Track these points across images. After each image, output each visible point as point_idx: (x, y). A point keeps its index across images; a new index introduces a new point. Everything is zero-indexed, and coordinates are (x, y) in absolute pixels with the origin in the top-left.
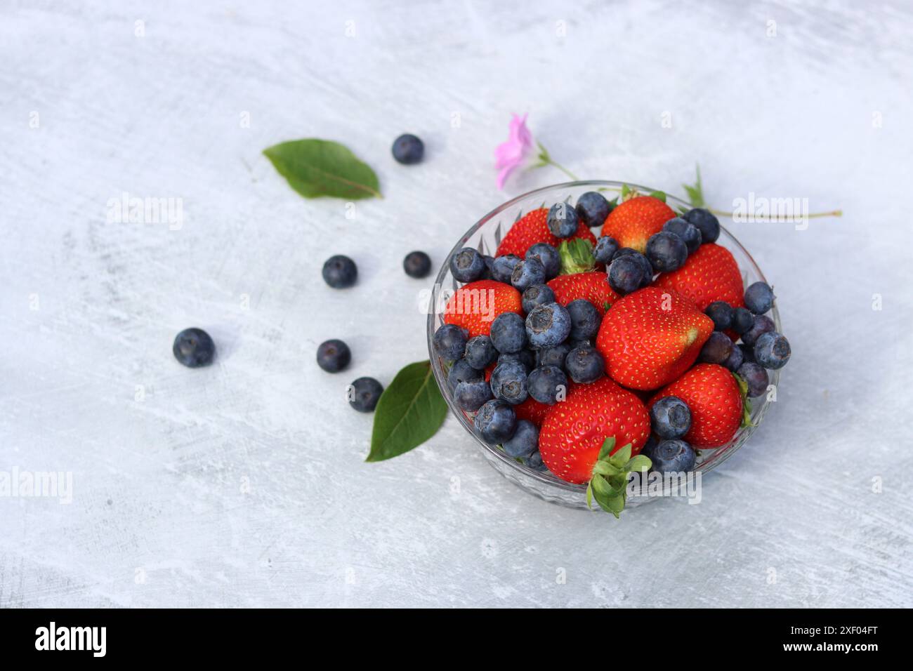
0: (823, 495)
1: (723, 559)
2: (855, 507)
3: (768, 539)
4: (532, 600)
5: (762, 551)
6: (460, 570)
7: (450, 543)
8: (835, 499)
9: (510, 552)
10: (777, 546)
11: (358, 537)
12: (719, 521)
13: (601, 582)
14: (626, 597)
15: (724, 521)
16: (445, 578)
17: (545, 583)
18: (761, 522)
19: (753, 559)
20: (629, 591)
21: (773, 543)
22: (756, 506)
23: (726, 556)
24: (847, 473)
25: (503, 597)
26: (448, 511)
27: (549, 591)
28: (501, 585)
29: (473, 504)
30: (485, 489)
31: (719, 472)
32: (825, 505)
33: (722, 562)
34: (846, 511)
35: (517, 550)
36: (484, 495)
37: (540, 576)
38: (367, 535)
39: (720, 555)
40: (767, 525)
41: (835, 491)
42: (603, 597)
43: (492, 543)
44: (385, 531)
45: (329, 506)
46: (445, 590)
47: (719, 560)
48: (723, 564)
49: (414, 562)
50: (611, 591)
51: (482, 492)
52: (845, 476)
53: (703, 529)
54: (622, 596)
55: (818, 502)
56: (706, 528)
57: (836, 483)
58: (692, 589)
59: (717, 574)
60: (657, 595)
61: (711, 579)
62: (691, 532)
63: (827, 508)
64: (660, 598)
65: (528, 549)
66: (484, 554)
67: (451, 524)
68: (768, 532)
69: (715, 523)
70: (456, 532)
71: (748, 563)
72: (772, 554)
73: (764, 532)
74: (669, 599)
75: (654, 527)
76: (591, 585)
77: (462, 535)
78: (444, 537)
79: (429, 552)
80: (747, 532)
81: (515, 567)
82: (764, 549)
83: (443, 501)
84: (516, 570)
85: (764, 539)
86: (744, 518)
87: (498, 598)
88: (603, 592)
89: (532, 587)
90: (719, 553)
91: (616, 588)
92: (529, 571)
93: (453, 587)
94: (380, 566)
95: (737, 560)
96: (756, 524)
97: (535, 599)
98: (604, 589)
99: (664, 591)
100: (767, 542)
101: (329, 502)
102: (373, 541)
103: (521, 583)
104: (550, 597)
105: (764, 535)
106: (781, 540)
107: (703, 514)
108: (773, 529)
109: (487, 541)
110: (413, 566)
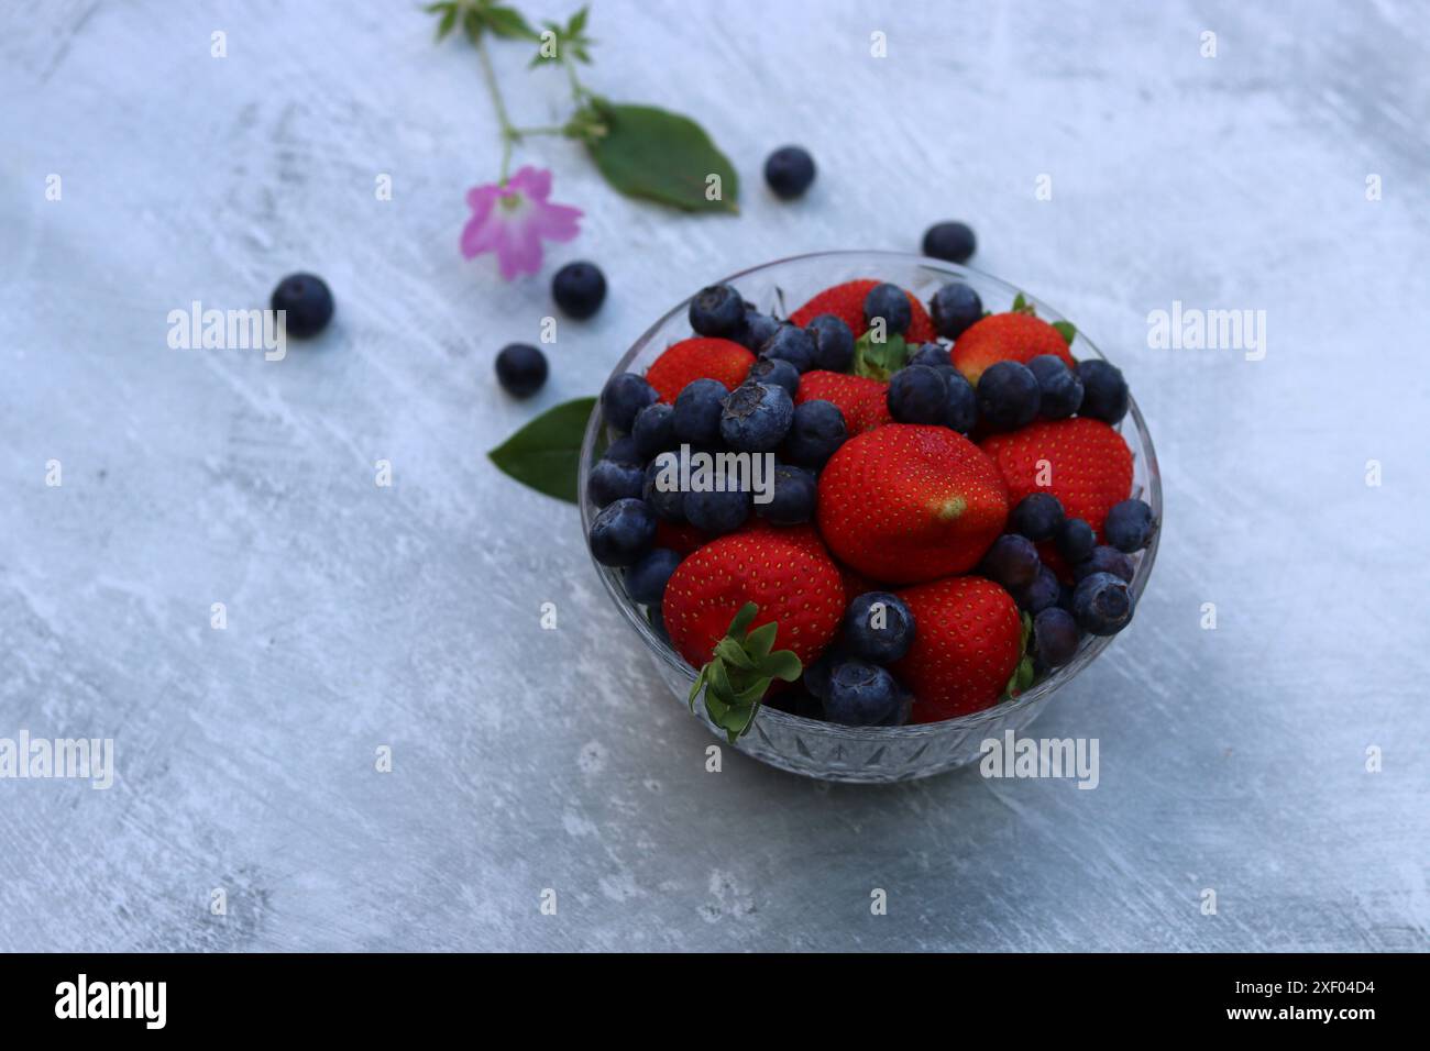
0: (1139, 893)
1: (929, 918)
2: (1177, 930)
3: (1015, 918)
4: (612, 855)
5: (996, 931)
6: (533, 769)
7: (541, 726)
8: (1152, 905)
9: (620, 775)
10: (1024, 933)
11: (415, 661)
12: (957, 863)
13: (729, 875)
14: (753, 910)
15: (963, 866)
16: (505, 770)
17: (647, 841)
18: (1019, 891)
19: (974, 937)
20: (763, 904)
21: (1019, 926)
22: (1025, 866)
23: (938, 915)
24: (1194, 878)
25: (572, 832)
26: (564, 680)
27: (646, 854)
28: (580, 815)
29: (606, 689)
30: (633, 674)
31: (1000, 796)
32: (1134, 907)
33: (926, 922)
34: (1160, 929)
35: (631, 778)
36: (629, 682)
37: (645, 827)
38: (429, 665)
39: (929, 910)
40: (1026, 899)
41: (1159, 894)
42: (720, 896)
43: (602, 752)
44: (458, 671)
45: (399, 603)
46: (496, 786)
47: (922, 917)
48: (927, 926)
49: (474, 730)
50: (736, 892)
51: (629, 678)
52: (1189, 880)
53: (925, 864)
54: (749, 906)
55: (1124, 899)
56: (930, 864)
57: (1169, 883)
58: (858, 940)
59: (909, 935)
60: (800, 927)
61: (895, 938)
62: (905, 861)
63: (1132, 912)
64: (803, 933)
65: (648, 784)
66: (581, 762)
67: (557, 701)
68: (1021, 908)
69: (949, 864)
70: (558, 714)
71: (964, 940)
72: (1009, 942)
73: (1015, 907)
74: (816, 940)
75: (853, 832)
76: (711, 872)
77: (562, 723)
78: (537, 714)
79: (504, 725)
80: (989, 897)
81: (615, 800)
82: (1000, 930)
83: (565, 665)
84: (614, 805)
85: (1009, 915)
86: (997, 874)
87: (565, 831)
88: (724, 890)
89: (623, 838)
90: (929, 907)
91: (746, 891)
92: (633, 814)
93: (508, 787)
94: (422, 714)
95: (950, 928)
96: (1011, 890)
97: (619, 856)
98: (727, 886)
99: (815, 926)
100: (1012, 922)
101: (401, 598)
102: (431, 677)
103: (612, 824)
104: (641, 863)
105: (1012, 910)
106: (1034, 928)
107: (939, 845)
108: (1032, 908)
109: (594, 745)
110: (468, 735)
